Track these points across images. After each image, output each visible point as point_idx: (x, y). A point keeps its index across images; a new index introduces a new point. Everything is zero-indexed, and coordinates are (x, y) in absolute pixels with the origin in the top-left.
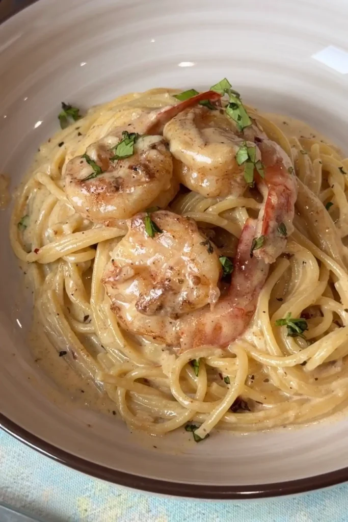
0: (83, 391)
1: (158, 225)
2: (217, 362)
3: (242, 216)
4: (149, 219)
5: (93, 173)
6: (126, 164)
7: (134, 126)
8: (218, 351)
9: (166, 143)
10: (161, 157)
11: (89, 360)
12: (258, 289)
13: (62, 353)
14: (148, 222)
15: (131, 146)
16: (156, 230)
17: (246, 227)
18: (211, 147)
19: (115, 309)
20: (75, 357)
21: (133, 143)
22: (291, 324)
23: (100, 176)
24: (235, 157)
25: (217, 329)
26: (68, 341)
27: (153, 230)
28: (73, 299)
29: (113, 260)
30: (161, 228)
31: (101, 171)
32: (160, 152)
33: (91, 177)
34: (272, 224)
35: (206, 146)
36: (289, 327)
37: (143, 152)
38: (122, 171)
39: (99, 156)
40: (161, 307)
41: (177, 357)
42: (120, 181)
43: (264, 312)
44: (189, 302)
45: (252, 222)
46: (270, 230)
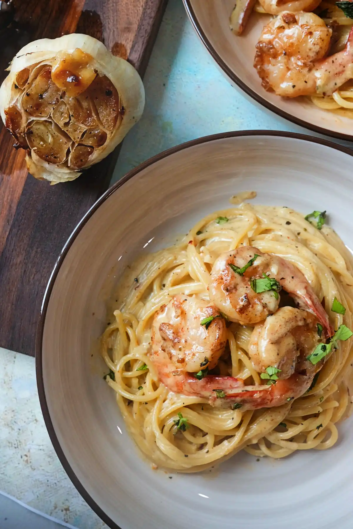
0: (117, 301)
1: (211, 325)
2: (148, 380)
3: (245, 375)
4: (213, 318)
5: (239, 268)
6: (249, 291)
7: (291, 282)
8: (156, 379)
9: (271, 314)
10: (258, 314)
11: (135, 299)
12: (200, 395)
13: (137, 280)
14: (210, 319)
15: (264, 289)
16: (207, 325)
17: (236, 380)
18: (273, 348)
19: (162, 308)
20: (135, 289)
21: (268, 289)
22: (181, 422)
23: (236, 275)
24: (269, 366)
25: (167, 375)
26: (145, 280)
27: (206, 323)
28: (171, 274)
29: (186, 300)
30: (209, 328)
31: (241, 274)
32: (263, 311)
33: (235, 268)
34: (238, 399)
35: (271, 345)
36: (179, 421)
37: (260, 300)
38: (243, 290)
39: (258, 267)
40: (164, 339)
41: (146, 354)
42: (234, 291)
43: (184, 404)
44: (171, 357)
45: (240, 383)
46: (233, 399)
